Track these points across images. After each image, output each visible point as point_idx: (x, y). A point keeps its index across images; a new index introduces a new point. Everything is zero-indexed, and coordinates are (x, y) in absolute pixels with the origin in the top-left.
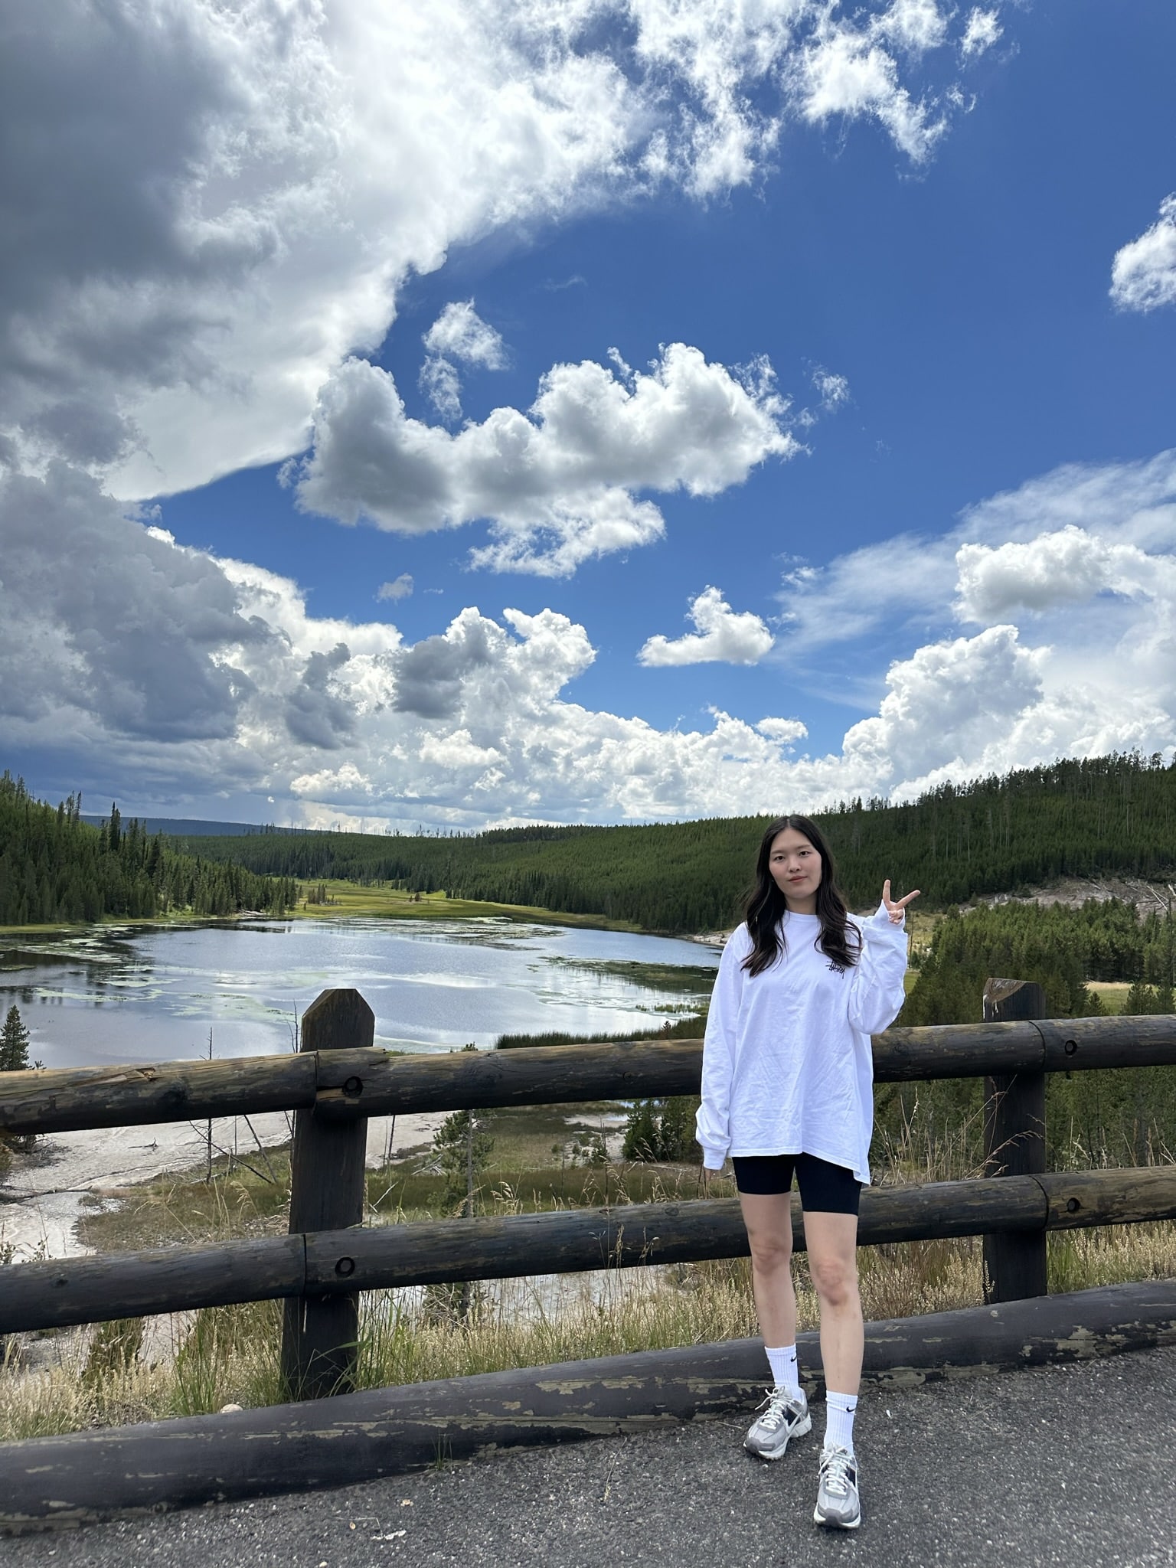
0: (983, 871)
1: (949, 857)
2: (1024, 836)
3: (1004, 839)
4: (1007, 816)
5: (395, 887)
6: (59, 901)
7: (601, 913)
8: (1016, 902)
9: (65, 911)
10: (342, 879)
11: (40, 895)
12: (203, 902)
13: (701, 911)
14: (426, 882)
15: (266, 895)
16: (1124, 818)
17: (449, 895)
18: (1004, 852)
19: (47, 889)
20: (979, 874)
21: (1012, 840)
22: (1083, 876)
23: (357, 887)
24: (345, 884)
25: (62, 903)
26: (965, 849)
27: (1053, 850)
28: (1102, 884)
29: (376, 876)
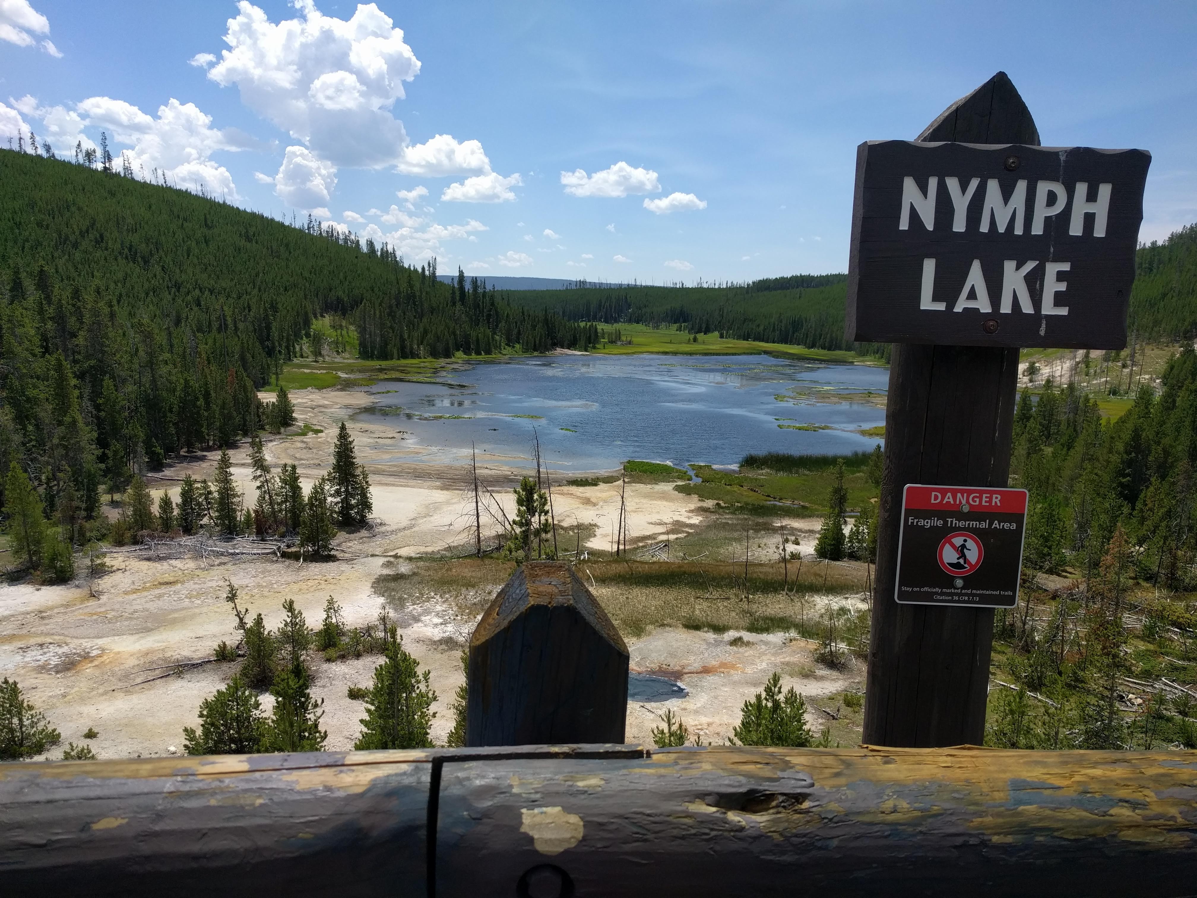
5: (679, 329)
9: (427, 349)
10: (638, 323)
12: (527, 342)
14: (704, 326)
15: (575, 337)
17: (722, 336)
23: (648, 329)
24: (640, 327)
29: (663, 320)
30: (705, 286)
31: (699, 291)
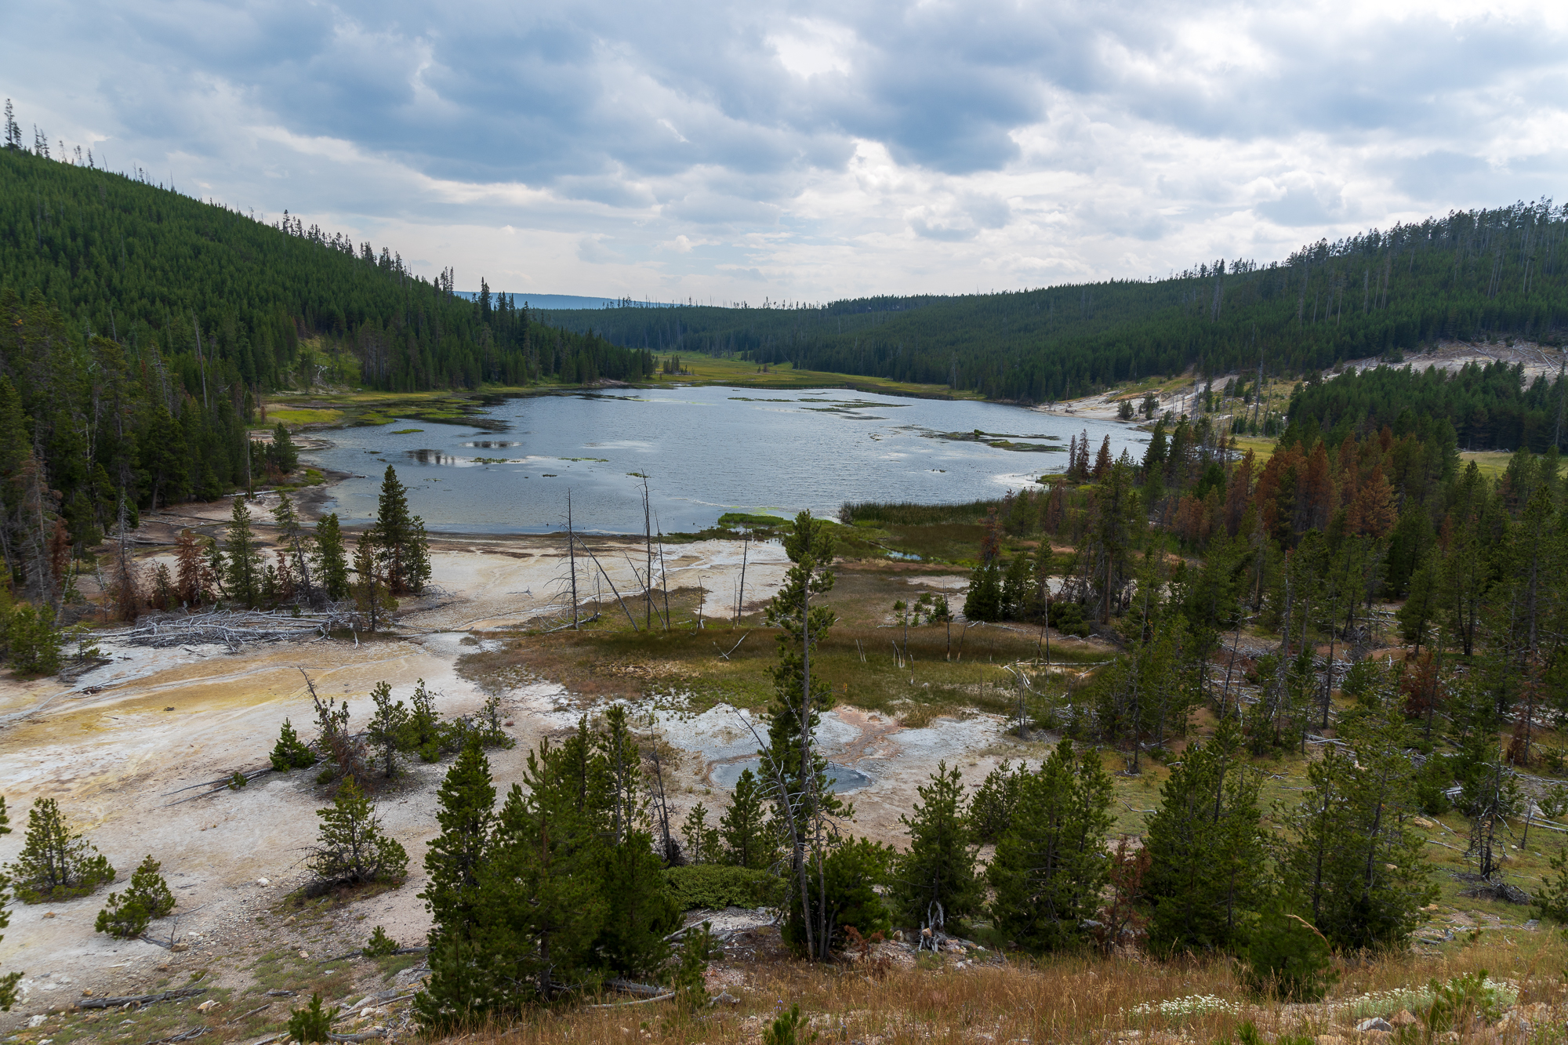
0: (1353, 336)
1: (1317, 320)
2: (1402, 296)
3: (1379, 300)
4: (1387, 277)
5: (744, 358)
6: (441, 371)
7: (946, 383)
8: (1384, 368)
9: (447, 379)
10: (695, 350)
11: (424, 364)
13: (1047, 380)
14: (774, 354)
15: (625, 365)
16: (1522, 275)
17: (795, 367)
18: (1378, 315)
19: (430, 359)
20: (1347, 338)
21: (1388, 302)
22: (1464, 338)
23: (709, 359)
24: (700, 354)
25: (444, 372)
26: (1335, 312)
27: (1434, 311)
28: (1486, 347)
29: (727, 347)
30: (773, 307)
31: (766, 312)
